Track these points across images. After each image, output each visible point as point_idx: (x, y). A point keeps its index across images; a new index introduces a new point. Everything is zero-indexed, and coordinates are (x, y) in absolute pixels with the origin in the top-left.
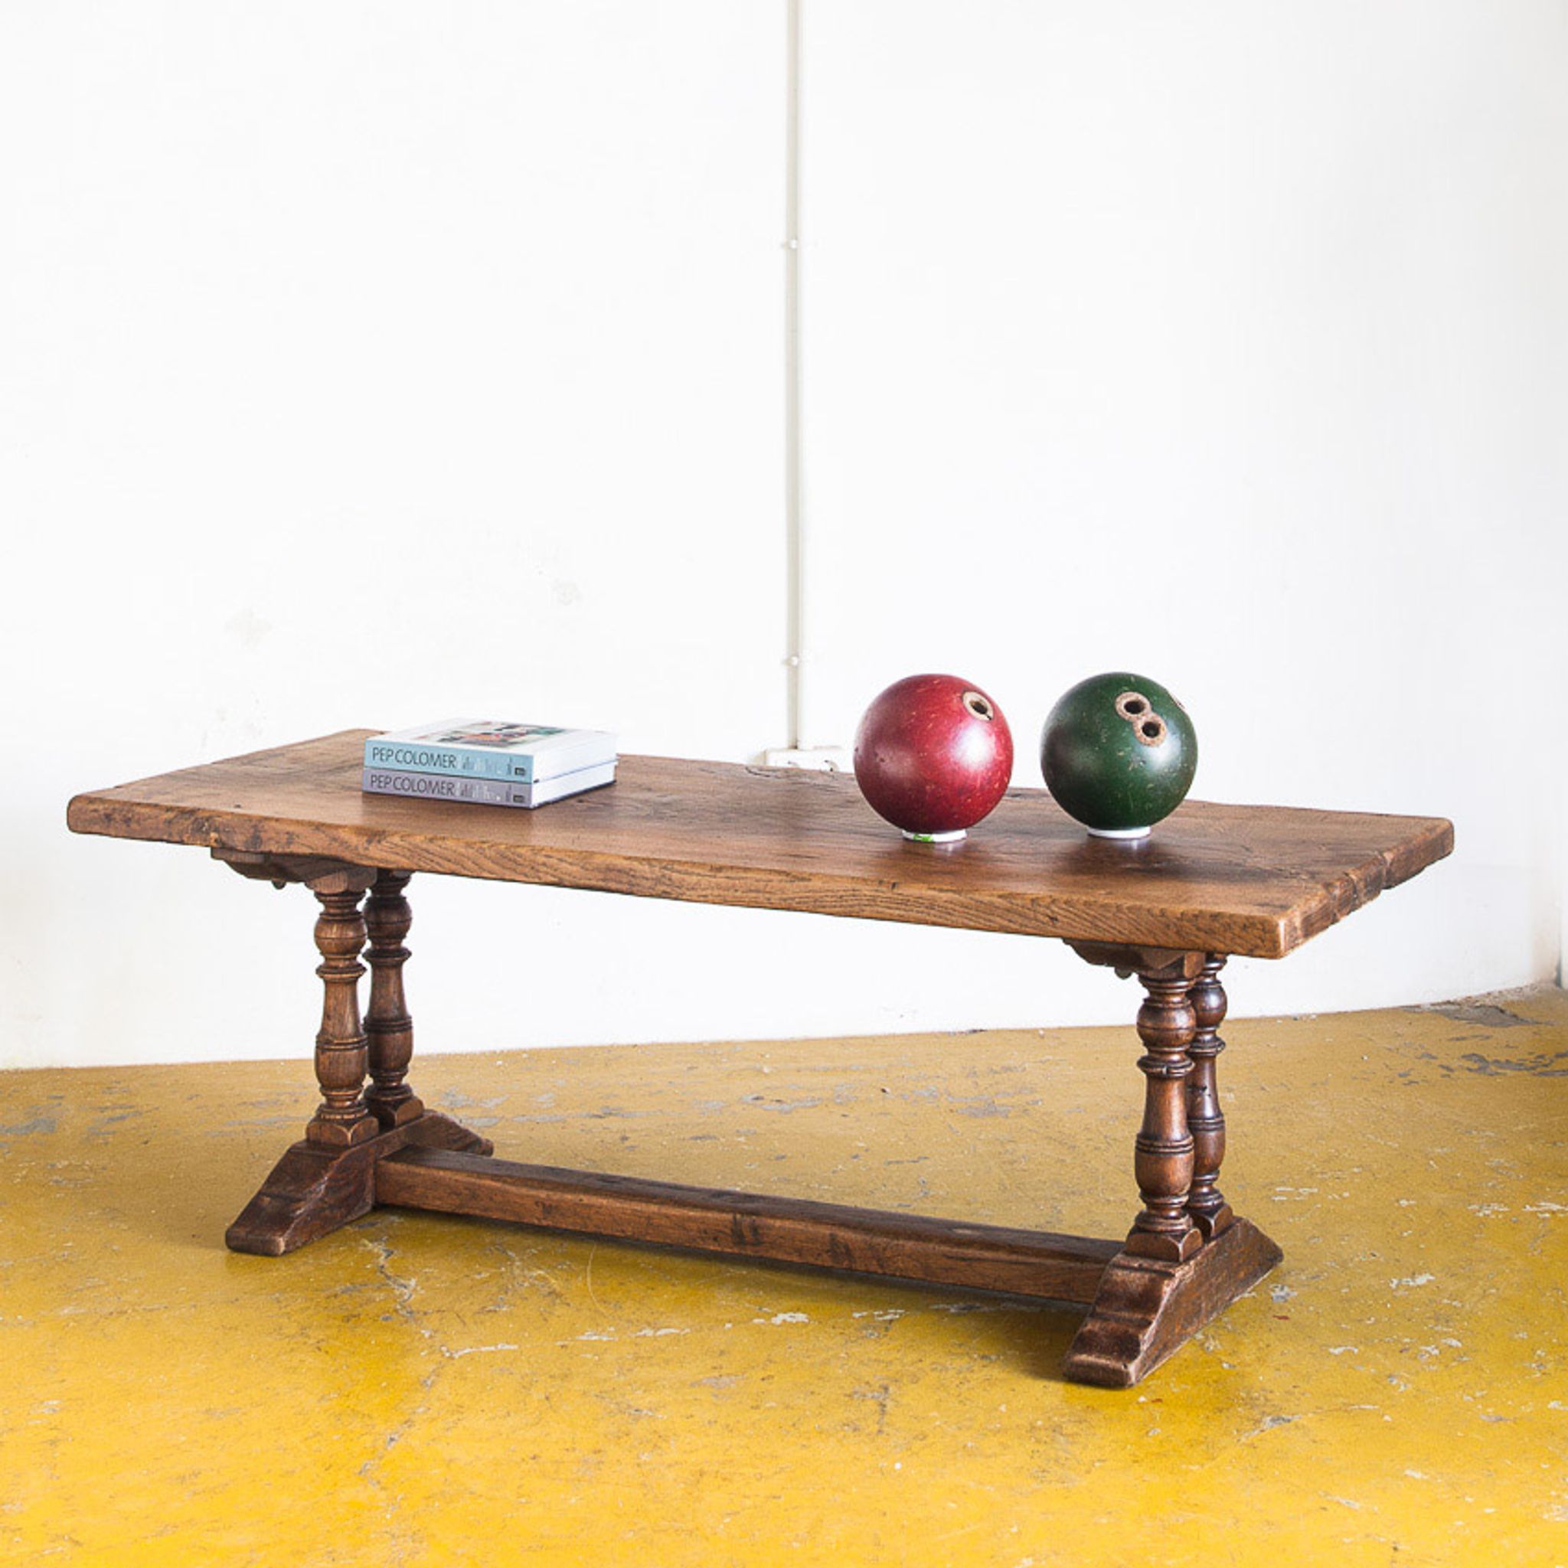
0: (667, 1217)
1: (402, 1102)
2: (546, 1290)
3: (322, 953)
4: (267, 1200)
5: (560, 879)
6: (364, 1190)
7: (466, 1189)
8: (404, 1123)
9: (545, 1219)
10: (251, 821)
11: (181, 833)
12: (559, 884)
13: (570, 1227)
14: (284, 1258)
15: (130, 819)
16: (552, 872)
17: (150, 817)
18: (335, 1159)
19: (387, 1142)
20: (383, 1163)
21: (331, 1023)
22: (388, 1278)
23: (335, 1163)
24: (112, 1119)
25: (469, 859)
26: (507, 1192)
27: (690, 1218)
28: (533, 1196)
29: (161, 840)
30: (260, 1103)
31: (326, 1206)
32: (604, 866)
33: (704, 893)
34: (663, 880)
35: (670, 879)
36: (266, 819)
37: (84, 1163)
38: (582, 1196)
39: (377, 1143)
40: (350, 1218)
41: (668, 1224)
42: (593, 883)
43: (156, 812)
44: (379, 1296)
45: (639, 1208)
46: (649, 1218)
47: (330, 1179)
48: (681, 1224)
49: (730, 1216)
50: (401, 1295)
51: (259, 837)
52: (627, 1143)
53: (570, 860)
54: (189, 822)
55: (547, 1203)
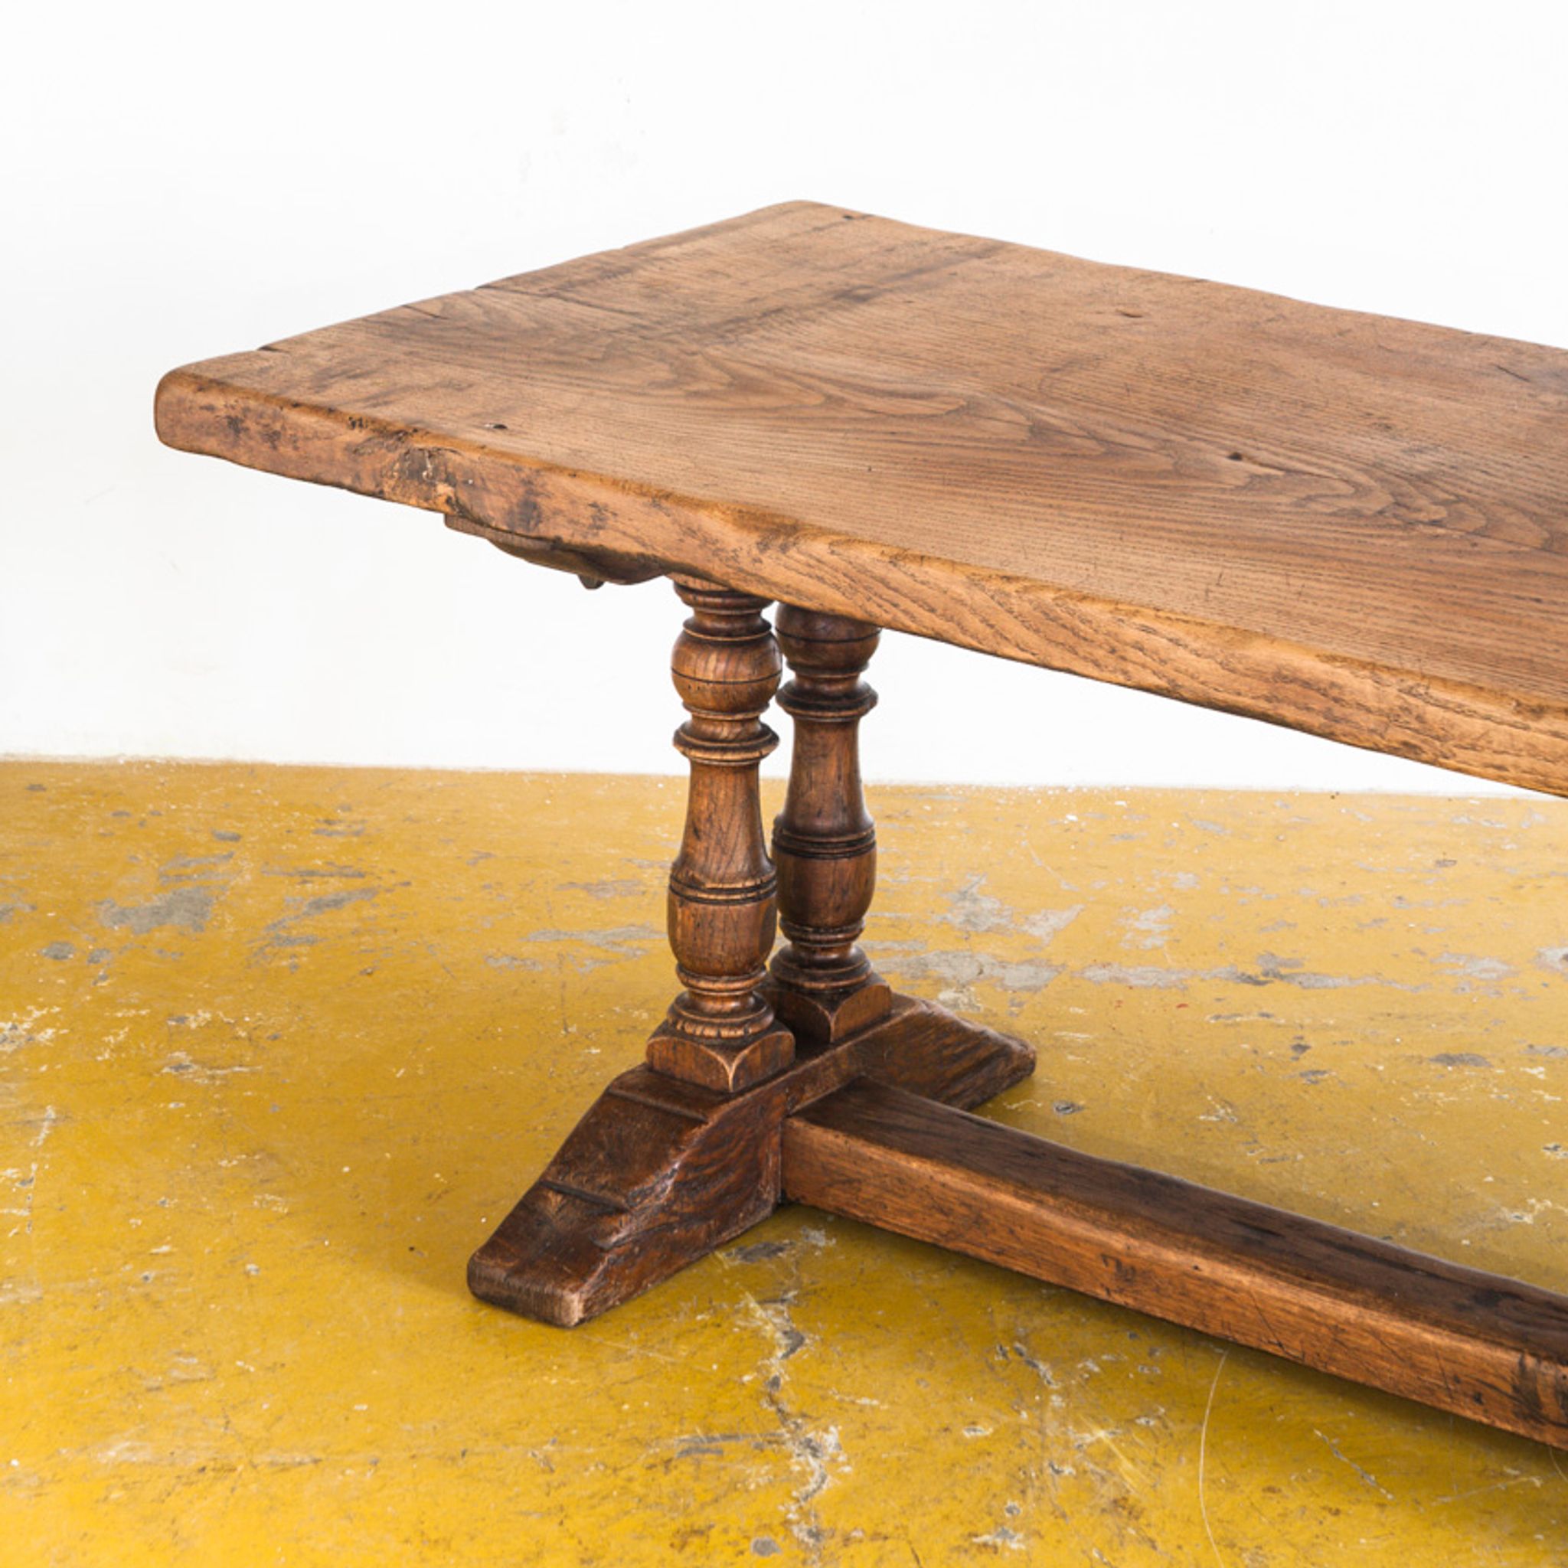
0: (1375, 1333)
1: (846, 992)
2: (1109, 1492)
3: (687, 706)
4: (555, 1200)
5: (1171, 681)
6: (759, 1176)
7: (963, 1204)
8: (851, 1034)
9: (1121, 1291)
10: (519, 470)
11: (379, 476)
12: (1170, 692)
13: (1171, 1317)
14: (578, 1333)
15: (276, 434)
16: (1155, 665)
17: (316, 435)
18: (699, 1123)
19: (811, 1078)
20: (797, 1124)
21: (701, 846)
22: (784, 1416)
23: (699, 1132)
24: (318, 905)
25: (974, 611)
26: (1045, 1225)
27: (1425, 1348)
28: (1100, 1245)
29: (340, 486)
30: (602, 886)
31: (673, 1219)
32: (1272, 668)
33: (1498, 760)
34: (1405, 718)
35: (1420, 718)
36: (553, 468)
37: (239, 1021)
38: (1198, 1261)
39: (788, 1083)
40: (725, 1235)
41: (1378, 1349)
42: (1245, 701)
43: (327, 425)
44: (758, 1473)
45: (1317, 1307)
46: (1336, 1329)
47: (685, 1166)
48: (1407, 1354)
49: (1511, 1358)
50: (803, 1477)
51: (535, 506)
52: (1307, 1061)
53: (1195, 645)
54: (395, 455)
55: (1126, 1261)
